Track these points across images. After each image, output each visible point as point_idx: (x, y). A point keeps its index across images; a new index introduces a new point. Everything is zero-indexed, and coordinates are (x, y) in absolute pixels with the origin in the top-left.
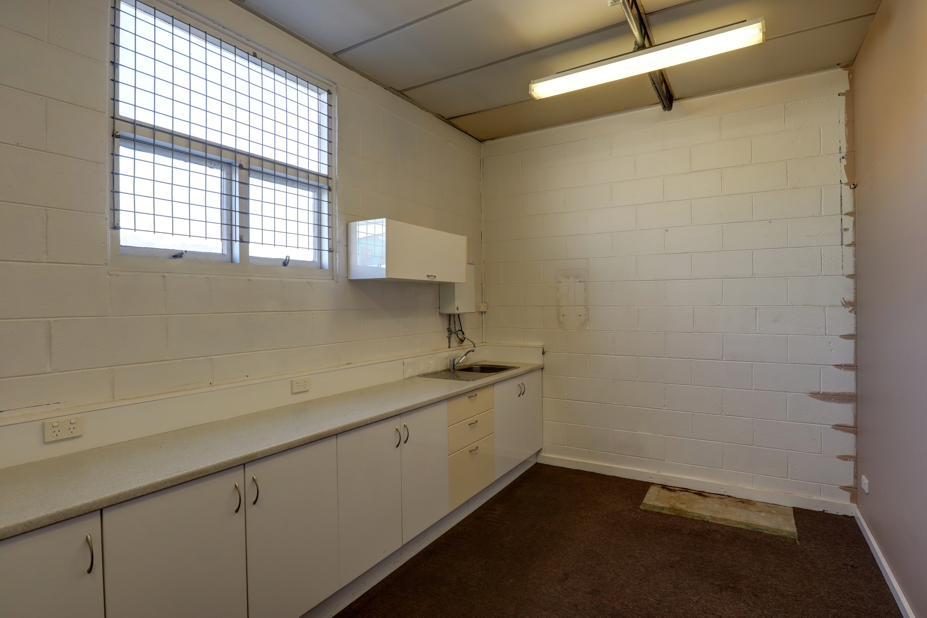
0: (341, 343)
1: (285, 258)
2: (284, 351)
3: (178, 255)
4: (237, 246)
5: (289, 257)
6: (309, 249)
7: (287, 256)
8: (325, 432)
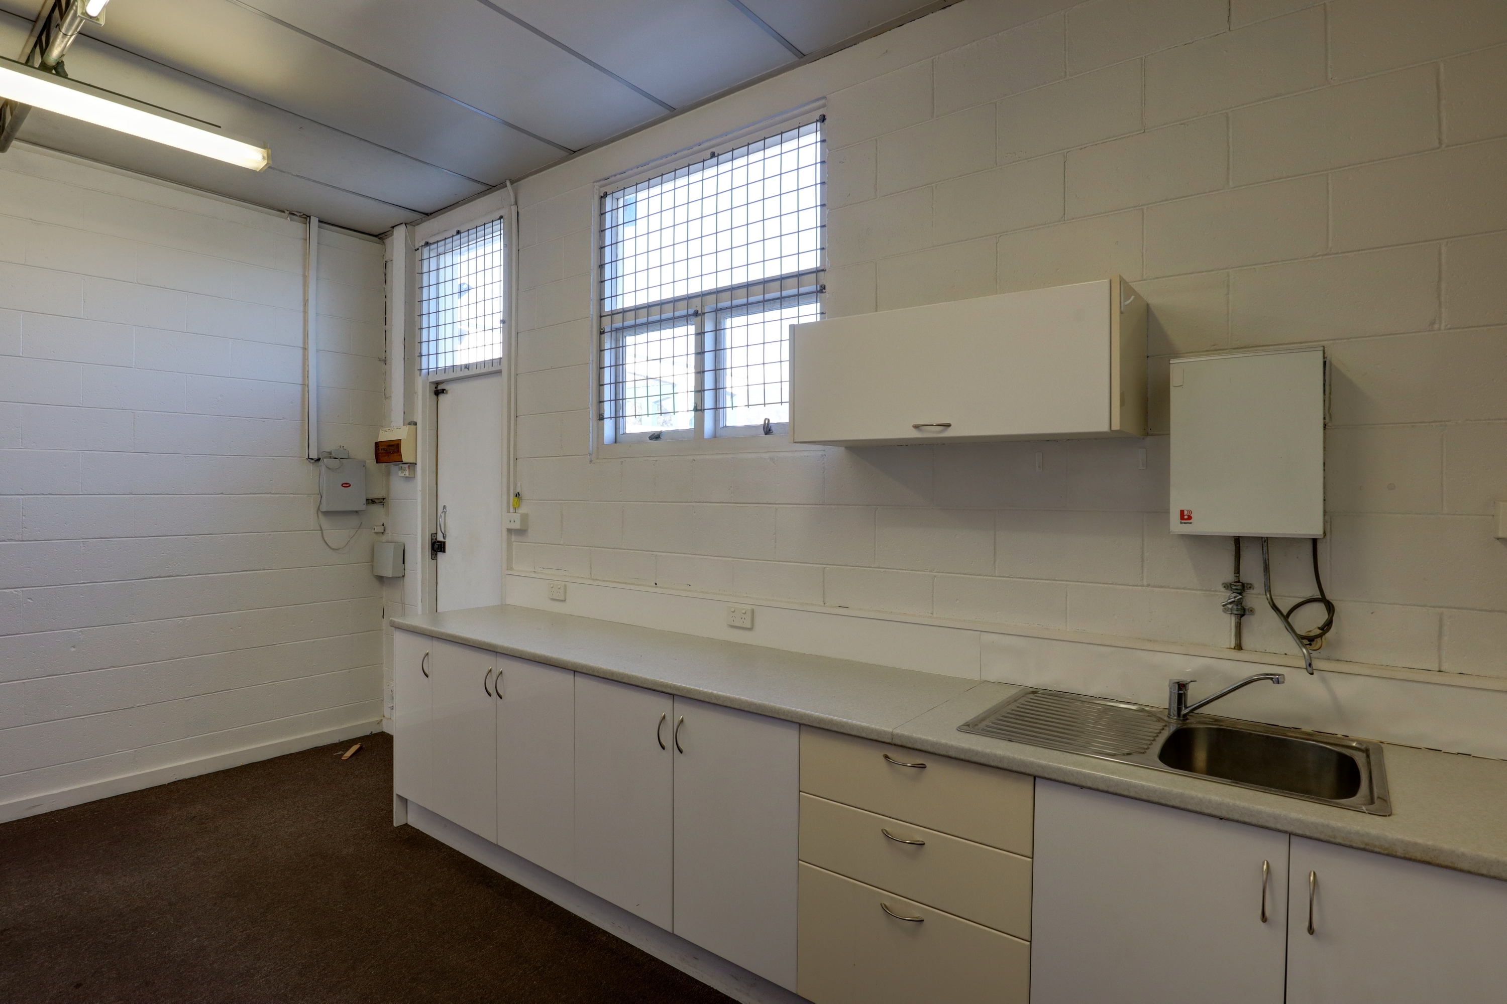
0: (828, 566)
1: (763, 423)
2: (733, 561)
3: (656, 436)
4: (708, 416)
5: (769, 420)
6: (782, 403)
7: (766, 419)
8: (554, 658)
